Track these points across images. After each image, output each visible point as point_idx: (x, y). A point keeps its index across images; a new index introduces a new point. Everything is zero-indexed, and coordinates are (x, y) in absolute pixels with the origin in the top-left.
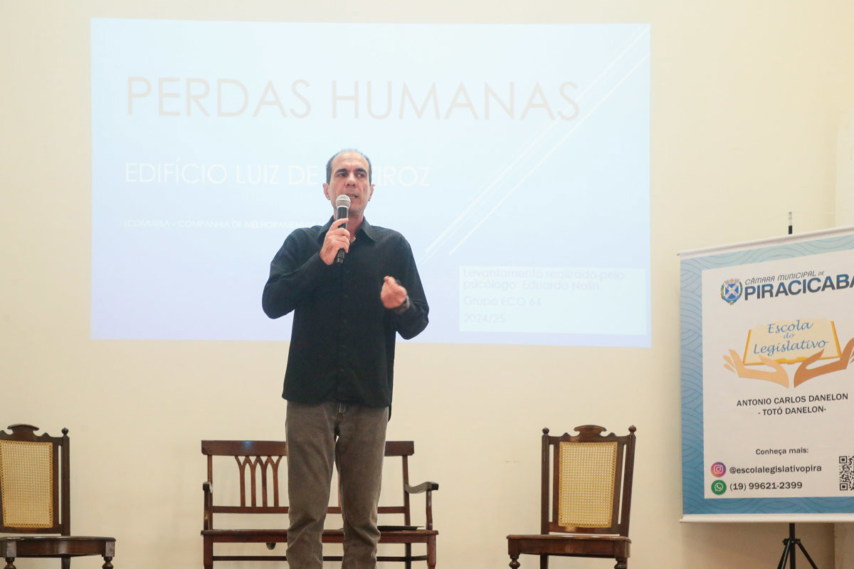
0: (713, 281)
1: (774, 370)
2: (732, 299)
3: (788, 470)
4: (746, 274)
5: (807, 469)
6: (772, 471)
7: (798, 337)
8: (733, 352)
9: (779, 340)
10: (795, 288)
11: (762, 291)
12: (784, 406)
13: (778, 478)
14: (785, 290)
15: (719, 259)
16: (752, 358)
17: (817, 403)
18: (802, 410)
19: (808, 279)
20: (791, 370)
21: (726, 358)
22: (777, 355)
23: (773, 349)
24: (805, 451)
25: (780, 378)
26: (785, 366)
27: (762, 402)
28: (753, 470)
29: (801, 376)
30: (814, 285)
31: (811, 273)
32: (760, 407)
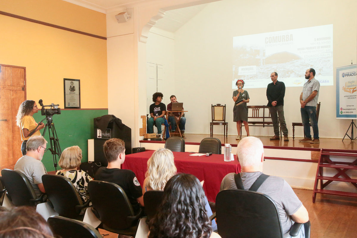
0: (341, 73)
1: (349, 90)
2: (343, 76)
3: (351, 109)
4: (346, 72)
5: (354, 109)
6: (349, 109)
7: (353, 84)
8: (343, 87)
9: (350, 84)
10: (352, 74)
11: (348, 75)
12: (351, 97)
13: (350, 111)
14: (351, 75)
15: (342, 69)
16: (346, 88)
17: (355, 97)
18: (353, 98)
19: (354, 73)
20: (352, 90)
21: (343, 88)
22: (350, 87)
23: (349, 86)
24: (353, 106)
25: (350, 92)
26: (351, 89)
27: (347, 96)
28: (346, 109)
29: (353, 91)
30: (355, 74)
31: (354, 72)
32: (347, 97)
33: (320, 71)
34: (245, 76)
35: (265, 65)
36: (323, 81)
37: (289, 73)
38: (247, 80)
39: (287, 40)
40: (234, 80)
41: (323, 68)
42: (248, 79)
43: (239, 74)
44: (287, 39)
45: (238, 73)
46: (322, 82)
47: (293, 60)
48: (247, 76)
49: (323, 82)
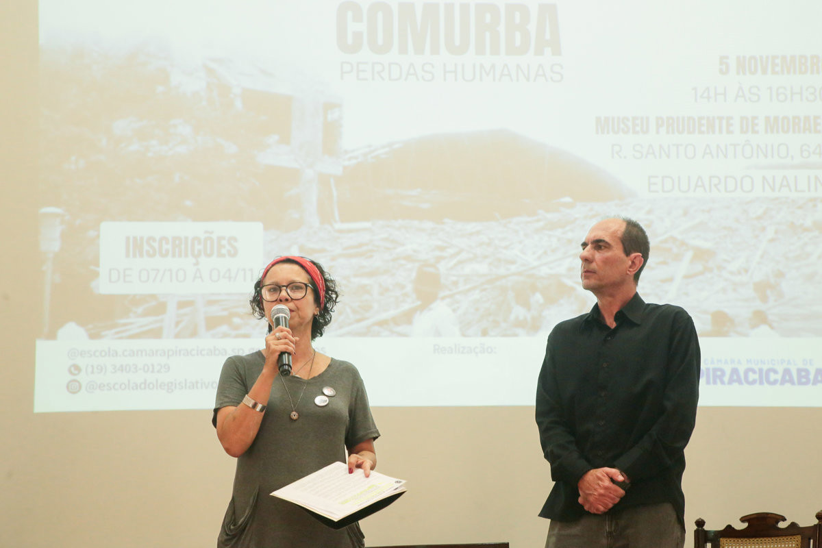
33: (764, 299)
34: (160, 308)
35: (338, 226)
36: (787, 372)
37: (538, 297)
38: (177, 336)
39: (518, 42)
40: (52, 336)
41: (781, 275)
42: (194, 334)
43: (104, 286)
44: (518, 36)
45: (96, 275)
46: (779, 377)
47: (567, 199)
48: (182, 305)
49: (783, 382)
